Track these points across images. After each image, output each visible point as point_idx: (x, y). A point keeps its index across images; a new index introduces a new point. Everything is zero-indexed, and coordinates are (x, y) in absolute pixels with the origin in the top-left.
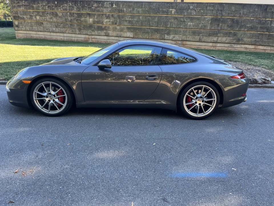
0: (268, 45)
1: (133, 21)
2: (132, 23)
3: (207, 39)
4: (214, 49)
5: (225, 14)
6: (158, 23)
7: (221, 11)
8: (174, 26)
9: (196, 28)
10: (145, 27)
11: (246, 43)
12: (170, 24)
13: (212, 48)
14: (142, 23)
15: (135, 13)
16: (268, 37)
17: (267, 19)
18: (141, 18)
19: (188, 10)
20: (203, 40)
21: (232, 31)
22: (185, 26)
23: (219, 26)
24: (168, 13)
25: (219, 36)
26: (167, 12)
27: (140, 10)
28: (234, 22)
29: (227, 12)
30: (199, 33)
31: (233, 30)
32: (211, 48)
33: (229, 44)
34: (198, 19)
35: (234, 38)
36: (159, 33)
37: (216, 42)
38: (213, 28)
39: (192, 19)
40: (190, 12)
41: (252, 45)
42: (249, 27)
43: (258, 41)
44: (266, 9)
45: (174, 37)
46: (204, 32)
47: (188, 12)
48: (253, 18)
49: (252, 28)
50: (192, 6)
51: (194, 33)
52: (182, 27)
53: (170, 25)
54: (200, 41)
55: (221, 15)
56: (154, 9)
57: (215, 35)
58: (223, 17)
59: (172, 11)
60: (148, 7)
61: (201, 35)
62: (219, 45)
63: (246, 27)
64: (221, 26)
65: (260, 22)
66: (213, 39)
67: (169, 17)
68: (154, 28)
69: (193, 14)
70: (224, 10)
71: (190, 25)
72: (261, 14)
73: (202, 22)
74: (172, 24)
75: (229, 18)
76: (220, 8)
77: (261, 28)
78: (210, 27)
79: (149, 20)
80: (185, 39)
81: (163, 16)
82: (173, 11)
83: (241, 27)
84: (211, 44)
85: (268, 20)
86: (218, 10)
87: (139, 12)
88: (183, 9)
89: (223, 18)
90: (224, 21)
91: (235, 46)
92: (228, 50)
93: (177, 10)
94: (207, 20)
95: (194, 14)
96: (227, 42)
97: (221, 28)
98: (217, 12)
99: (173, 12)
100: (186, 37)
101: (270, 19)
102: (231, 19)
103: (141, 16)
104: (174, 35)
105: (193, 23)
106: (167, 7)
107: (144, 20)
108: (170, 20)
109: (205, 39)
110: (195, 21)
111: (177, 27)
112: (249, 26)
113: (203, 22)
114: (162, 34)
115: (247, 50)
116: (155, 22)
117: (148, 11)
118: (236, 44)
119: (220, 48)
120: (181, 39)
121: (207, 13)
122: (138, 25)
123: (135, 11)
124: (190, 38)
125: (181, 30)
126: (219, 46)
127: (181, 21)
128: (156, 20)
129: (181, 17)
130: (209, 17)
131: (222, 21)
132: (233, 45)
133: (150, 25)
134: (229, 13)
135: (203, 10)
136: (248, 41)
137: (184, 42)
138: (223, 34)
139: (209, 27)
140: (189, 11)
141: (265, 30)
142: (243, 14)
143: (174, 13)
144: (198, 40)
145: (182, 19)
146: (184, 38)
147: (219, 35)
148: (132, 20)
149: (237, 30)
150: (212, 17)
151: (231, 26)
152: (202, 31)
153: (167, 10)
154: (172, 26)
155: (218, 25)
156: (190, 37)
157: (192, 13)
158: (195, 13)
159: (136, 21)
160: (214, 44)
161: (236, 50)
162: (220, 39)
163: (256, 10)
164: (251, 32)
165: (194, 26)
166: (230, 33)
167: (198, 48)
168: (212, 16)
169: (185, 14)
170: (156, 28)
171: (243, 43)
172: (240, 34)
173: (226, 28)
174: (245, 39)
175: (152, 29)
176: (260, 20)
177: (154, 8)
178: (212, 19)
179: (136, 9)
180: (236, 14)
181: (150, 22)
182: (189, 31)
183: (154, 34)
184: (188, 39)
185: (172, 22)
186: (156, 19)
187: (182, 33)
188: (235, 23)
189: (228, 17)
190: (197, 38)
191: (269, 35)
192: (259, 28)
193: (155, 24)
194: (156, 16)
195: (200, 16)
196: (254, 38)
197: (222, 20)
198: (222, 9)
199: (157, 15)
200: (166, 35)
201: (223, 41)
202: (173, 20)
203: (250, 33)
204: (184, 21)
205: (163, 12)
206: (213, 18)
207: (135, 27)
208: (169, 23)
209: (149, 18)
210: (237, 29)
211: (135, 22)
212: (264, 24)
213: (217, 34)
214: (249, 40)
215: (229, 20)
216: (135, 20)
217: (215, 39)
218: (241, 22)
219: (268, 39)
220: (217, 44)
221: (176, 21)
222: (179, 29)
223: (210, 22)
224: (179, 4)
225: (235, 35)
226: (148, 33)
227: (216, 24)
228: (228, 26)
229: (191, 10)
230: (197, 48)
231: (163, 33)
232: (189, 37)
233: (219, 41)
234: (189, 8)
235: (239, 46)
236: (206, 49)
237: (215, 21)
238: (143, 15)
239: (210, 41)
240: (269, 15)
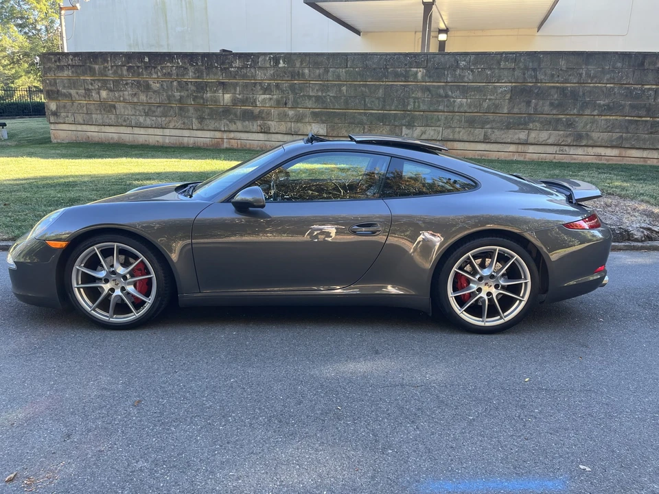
0: (651, 147)
1: (325, 97)
2: (324, 102)
3: (503, 136)
4: (521, 159)
5: (543, 77)
6: (384, 101)
7: (534, 70)
8: (423, 107)
9: (476, 110)
10: (355, 111)
11: (599, 144)
12: (414, 102)
13: (516, 157)
14: (346, 102)
15: (331, 79)
16: (652, 128)
17: (646, 87)
18: (345, 91)
19: (455, 71)
20: (493, 138)
21: (563, 116)
22: (448, 107)
23: (530, 106)
24: (408, 77)
25: (530, 129)
26: (406, 77)
27: (342, 71)
28: (565, 95)
29: (549, 72)
30: (483, 124)
31: (566, 113)
32: (513, 155)
33: (556, 147)
34: (479, 90)
35: (569, 132)
36: (387, 123)
37: (526, 143)
38: (516, 110)
39: (465, 91)
40: (460, 75)
41: (612, 147)
42: (604, 105)
43: (626, 139)
44: (642, 64)
45: (424, 133)
46: (494, 120)
47: (455, 75)
48: (612, 85)
49: (609, 109)
50: (464, 61)
51: (471, 123)
52: (442, 109)
53: (414, 105)
54: (486, 140)
55: (534, 81)
56: (374, 69)
57: (521, 127)
58: (539, 84)
59: (416, 73)
60: (360, 65)
61: (488, 126)
62: (531, 149)
63: (595, 106)
64: (536, 105)
65: (630, 94)
66: (516, 137)
67: (411, 87)
68: (376, 112)
69: (466, 79)
70: (541, 69)
71: (461, 105)
72: (630, 75)
73: (489, 97)
74: (418, 102)
75: (554, 87)
76: (531, 64)
77: (632, 107)
78: (508, 108)
79: (363, 95)
80: (451, 137)
81: (397, 85)
82: (421, 73)
83: (585, 105)
84: (512, 148)
85: (649, 89)
86: (527, 68)
87: (338, 77)
88: (444, 69)
89: (539, 88)
90: (542, 94)
91: (572, 151)
92: (554, 161)
93: (427, 71)
94: (502, 93)
95: (470, 80)
96: (550, 141)
97: (535, 109)
98: (524, 74)
99: (420, 75)
100: (454, 132)
101: (654, 87)
102: (558, 88)
103: (344, 85)
104: (423, 129)
105: (469, 100)
106: (406, 65)
107: (352, 94)
108: (413, 93)
109: (497, 134)
110: (473, 95)
111: (431, 109)
112: (602, 102)
113: (492, 97)
114: (396, 126)
115: (601, 160)
116: (378, 98)
117: (360, 75)
118: (574, 147)
119: (535, 157)
120: (439, 138)
121: (500, 76)
122: (337, 106)
123: (330, 74)
124: (463, 134)
125: (440, 117)
126: (533, 153)
127: (440, 96)
128: (381, 93)
129: (439, 87)
130: (505, 86)
131: (537, 94)
132: (566, 148)
133: (365, 105)
134: (552, 76)
135: (490, 69)
136: (602, 139)
137: (449, 143)
138: (541, 123)
139: (506, 107)
140: (458, 72)
141: (643, 112)
142: (588, 75)
143: (422, 77)
144: (481, 137)
145: (442, 91)
146: (448, 133)
147: (531, 126)
148: (324, 94)
149: (574, 115)
150: (513, 84)
151: (560, 106)
152: (491, 117)
153: (406, 71)
154: (419, 106)
155: (528, 103)
156: (463, 131)
157: (464, 76)
158: (471, 77)
159: (333, 97)
160: (521, 148)
161: (575, 159)
162: (533, 134)
163: (619, 65)
164: (608, 117)
165: (470, 106)
166: (558, 120)
167: (481, 156)
168: (512, 83)
169: (449, 79)
170: (380, 112)
171: (590, 142)
172: (581, 123)
173: (547, 109)
174: (595, 135)
175: (371, 114)
176: (628, 88)
177: (374, 66)
178: (513, 90)
179: (331, 69)
180: (570, 75)
181: (367, 100)
182: (458, 117)
183: (376, 127)
184: (457, 137)
185: (418, 98)
186: (381, 91)
187: (442, 123)
188: (568, 98)
189: (552, 85)
190: (479, 133)
191: (653, 124)
192: (627, 108)
193: (379, 104)
194: (381, 85)
195: (484, 84)
196: (617, 130)
197: (536, 91)
198: (536, 65)
199: (383, 82)
200: (404, 127)
201: (541, 140)
202: (420, 94)
203: (606, 120)
204: (447, 96)
205: (397, 76)
206: (515, 87)
207: (331, 110)
208: (411, 101)
209: (363, 89)
210: (575, 111)
211: (330, 99)
212: (638, 97)
213: (526, 124)
214: (605, 136)
215: (553, 91)
216: (331, 95)
217: (522, 135)
218: (584, 94)
219: (651, 133)
220: (527, 146)
221: (428, 95)
222: (436, 113)
223: (508, 96)
224: (433, 58)
225: (570, 125)
226: (361, 123)
227: (524, 101)
228: (551, 104)
229: (463, 69)
230: (480, 157)
231: (396, 123)
232: (459, 132)
233: (531, 140)
234: (458, 66)
235: (580, 151)
236: (503, 158)
237: (521, 93)
238: (350, 84)
239: (509, 141)
240: (650, 77)
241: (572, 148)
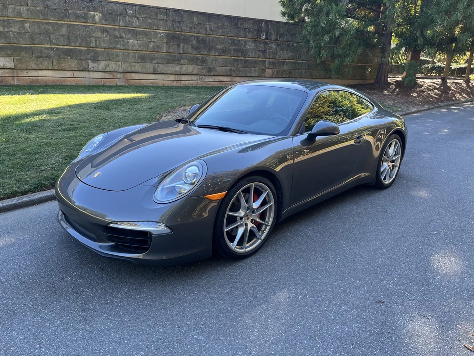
0: (245, 75)
1: (7, 32)
2: (6, 37)
3: (166, 69)
4: (178, 85)
5: (185, 28)
6: (69, 39)
7: (179, 22)
8: (104, 45)
9: (144, 50)
10: (40, 46)
11: (220, 74)
12: (96, 41)
13: (175, 84)
14: (31, 38)
15: (11, 15)
16: (245, 63)
17: (240, 38)
18: (28, 28)
19: (125, 17)
20: (159, 70)
21: (199, 56)
22: (124, 46)
23: (179, 48)
24: (88, 19)
25: (182, 64)
26: (86, 18)
27: (23, 9)
28: (199, 41)
29: (188, 25)
30: (151, 60)
31: (201, 53)
32: (173, 83)
33: (197, 76)
34: (145, 34)
35: (204, 67)
36: (74, 58)
37: (180, 74)
38: (171, 51)
39: (135, 34)
40: (129, 21)
41: (227, 76)
42: (221, 49)
43: (234, 71)
44: (237, 24)
45: (107, 66)
46: (158, 57)
47: (126, 21)
48: (223, 37)
49: (224, 52)
50: (131, 10)
51: (143, 59)
52: (120, 47)
53: (96, 43)
54: (154, 72)
55: (180, 30)
56: (55, 9)
57: (176, 62)
58: (183, 33)
59: (94, 17)
60: (40, 4)
61: (155, 62)
62: (184, 78)
63: (216, 50)
64: (183, 47)
65: (233, 43)
66: (174, 69)
67: (90, 27)
68: (61, 47)
69: (134, 25)
70: (183, 22)
71: (133, 45)
72: (232, 30)
73: (152, 40)
74: (99, 41)
75: (192, 35)
76: (177, 18)
77: (235, 51)
78: (166, 49)
79: (47, 32)
80: (129, 70)
81: (78, 25)
82: (98, 16)
83: (211, 49)
84: (172, 77)
85: (242, 40)
86: (174, 21)
87: (20, 14)
88: (117, 15)
89: (184, 35)
90: (186, 40)
91: (207, 79)
92: (198, 85)
93: (103, 15)
94: (161, 37)
95: (137, 25)
96: (194, 72)
97: (183, 50)
98: (173, 25)
99: (97, 17)
100: (131, 66)
101: (244, 39)
102: (194, 36)
103: (27, 22)
104: (106, 62)
105: (139, 42)
106: (84, 8)
107: (37, 30)
108: (93, 33)
109: (161, 68)
110: (142, 38)
111: (110, 47)
112: (219, 47)
113: (155, 40)
114: (83, 60)
115: (222, 84)
116: (62, 35)
117: (42, 14)
118: (208, 76)
119: (187, 82)
120: (121, 70)
121: (158, 25)
122: (22, 41)
123: (10, 11)
124: (138, 67)
125: (118, 53)
126: (185, 80)
127: (117, 37)
128: (64, 31)
129: (115, 29)
130: (162, 32)
131: (184, 40)
132: (203, 76)
133: (51, 41)
134: (191, 28)
135: (151, 19)
136: (222, 71)
137: (128, 74)
138: (188, 60)
139: (165, 48)
140: (128, 18)
141: (240, 54)
142: (211, 29)
143: (100, 20)
144: (151, 70)
145: (117, 33)
146: (126, 67)
147: (182, 61)
148: (6, 30)
149: (205, 55)
150: (167, 32)
151: (197, 48)
152: (156, 55)
153: (85, 14)
154: (100, 45)
155: (179, 46)
156: (137, 65)
157: (133, 22)
158: (138, 24)
159: (17, 32)
160: (177, 77)
161: (209, 84)
162: (184, 68)
163: (226, 24)
164: (223, 57)
165: (140, 46)
166: (197, 58)
167: (153, 83)
168: (166, 30)
169: (121, 24)
170: (65, 47)
171: (216, 73)
172: (210, 59)
173: (190, 50)
174: (218, 68)
175: (58, 49)
176: (231, 39)
177: (55, 7)
178: (168, 35)
179: (11, 6)
180: (200, 28)
181: (52, 36)
182: (132, 54)
183: (64, 61)
184: (133, 69)
185: (99, 38)
186: (64, 29)
187: (121, 58)
188: (202, 44)
189: (191, 34)
190: (149, 67)
191: (246, 61)
192: (232, 51)
193: (64, 40)
194: (63, 24)
195: (148, 30)
196: (229, 65)
197: (182, 38)
198: (180, 19)
199: (64, 21)
200: (90, 61)
201: (189, 71)
202: (99, 34)
203: (222, 59)
204: (122, 37)
205: (77, 17)
206: (169, 33)
207: (16, 45)
208: (93, 39)
209: (47, 26)
210: (206, 53)
211: (14, 35)
212: (237, 45)
213: (179, 60)
214: (223, 68)
215: (192, 38)
216: (15, 30)
217: (177, 68)
218: (209, 41)
219: (245, 67)
220: (181, 76)
221: (107, 35)
222: (114, 50)
223: (165, 40)
224: (107, 5)
225: (204, 62)
226: (48, 57)
227: (176, 44)
228: (192, 47)
229: (131, 17)
230: (151, 85)
231: (83, 58)
232: (135, 66)
233: (183, 72)
234: (127, 14)
235: (211, 79)
236: (166, 85)
237: (173, 38)
238: (33, 22)
239: (170, 72)
240: (242, 33)
241: (207, 77)
